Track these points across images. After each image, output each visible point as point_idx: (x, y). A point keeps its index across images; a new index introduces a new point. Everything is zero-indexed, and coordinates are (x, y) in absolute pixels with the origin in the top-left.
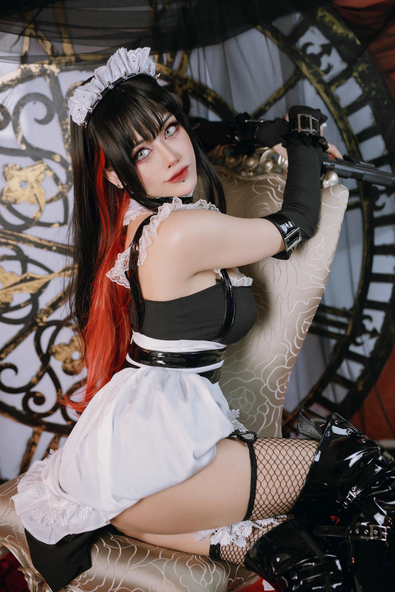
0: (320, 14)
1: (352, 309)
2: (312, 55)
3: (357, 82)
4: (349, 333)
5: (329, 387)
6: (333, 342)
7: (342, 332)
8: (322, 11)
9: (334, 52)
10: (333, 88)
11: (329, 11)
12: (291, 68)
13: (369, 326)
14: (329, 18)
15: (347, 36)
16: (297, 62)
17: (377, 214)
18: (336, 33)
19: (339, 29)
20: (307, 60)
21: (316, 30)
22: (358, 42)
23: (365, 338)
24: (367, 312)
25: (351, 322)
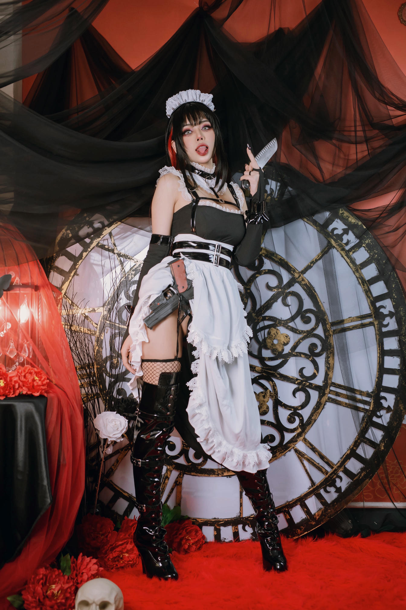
0: (341, 212)
1: (372, 392)
2: (337, 235)
3: (366, 250)
4: (371, 409)
5: (360, 446)
6: (362, 414)
7: (367, 407)
8: (342, 211)
9: (350, 233)
10: (351, 253)
11: (345, 210)
12: (325, 243)
13: (385, 404)
14: (346, 214)
15: (358, 224)
16: (328, 239)
17: (384, 330)
18: (351, 222)
19: (352, 220)
20: (335, 237)
21: (339, 221)
22: (365, 227)
23: (383, 412)
24: (383, 394)
25: (373, 401)
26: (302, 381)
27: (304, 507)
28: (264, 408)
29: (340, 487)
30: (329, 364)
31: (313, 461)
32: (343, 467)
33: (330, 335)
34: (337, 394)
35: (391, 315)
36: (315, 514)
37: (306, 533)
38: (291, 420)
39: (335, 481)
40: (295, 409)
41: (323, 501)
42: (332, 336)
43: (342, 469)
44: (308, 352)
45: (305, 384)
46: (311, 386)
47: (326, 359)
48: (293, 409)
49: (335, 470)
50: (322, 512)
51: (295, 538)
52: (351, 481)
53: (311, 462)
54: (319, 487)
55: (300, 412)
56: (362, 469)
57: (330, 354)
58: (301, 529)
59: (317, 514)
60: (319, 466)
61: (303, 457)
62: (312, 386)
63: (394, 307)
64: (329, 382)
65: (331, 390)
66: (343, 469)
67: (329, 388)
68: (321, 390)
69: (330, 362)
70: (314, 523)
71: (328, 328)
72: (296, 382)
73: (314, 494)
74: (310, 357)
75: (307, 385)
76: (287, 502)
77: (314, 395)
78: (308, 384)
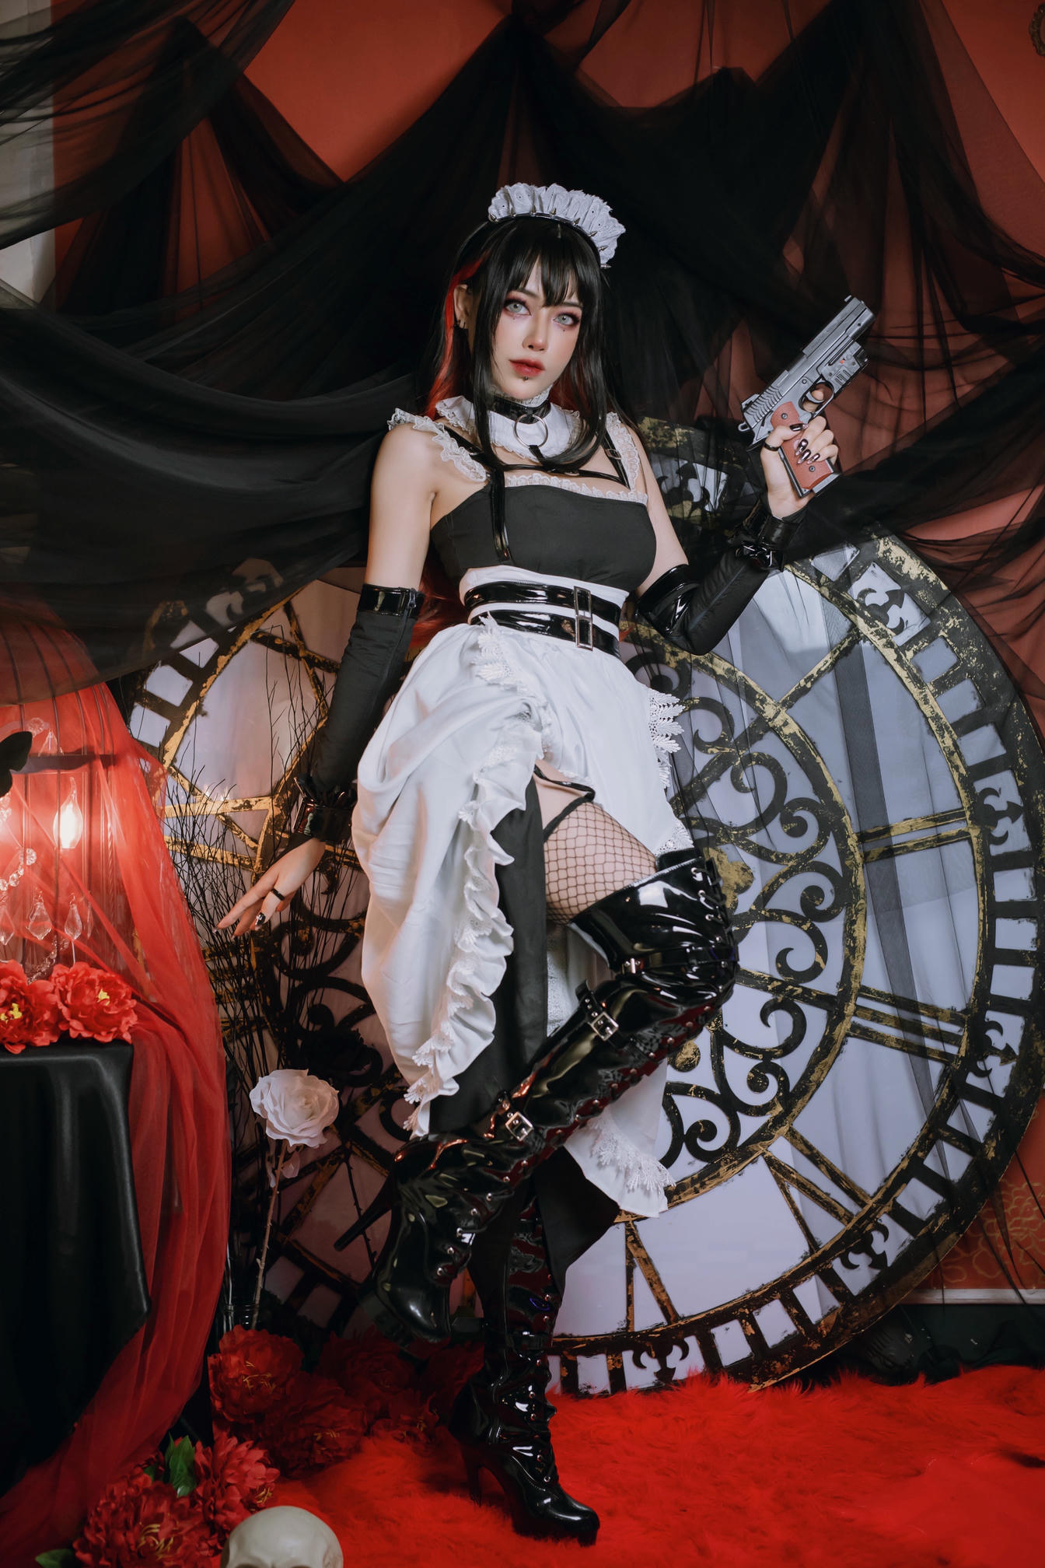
0: (882, 548)
1: (965, 1011)
2: (874, 607)
3: (948, 645)
4: (963, 1053)
5: (934, 1150)
6: (937, 1067)
7: (952, 1049)
8: (885, 545)
9: (907, 599)
10: (910, 654)
11: (894, 543)
12: (843, 626)
13: (997, 1040)
14: (896, 552)
15: (926, 578)
16: (852, 617)
17: (995, 850)
18: (908, 574)
19: (913, 567)
20: (866, 613)
21: (877, 570)
22: (944, 587)
23: (992, 1062)
24: (991, 1016)
25: (966, 1034)
26: (785, 984)
27: (791, 1304)
28: (686, 1053)
29: (884, 1254)
30: (854, 939)
31: (813, 1188)
32: (891, 1202)
33: (857, 866)
34: (876, 1017)
35: (1012, 812)
36: (818, 1323)
37: (798, 1370)
38: (756, 1083)
39: (871, 1239)
40: (768, 1054)
41: (841, 1289)
42: (860, 869)
43: (886, 1209)
44: (799, 911)
45: (792, 991)
46: (808, 997)
47: (845, 925)
48: (761, 1056)
49: (871, 1210)
50: (838, 1318)
51: (767, 1384)
52: (912, 1238)
53: (809, 1190)
54: (828, 1255)
55: (777, 1061)
56: (938, 1207)
57: (856, 913)
58: (782, 1362)
59: (822, 1323)
60: (828, 1200)
61: (788, 1177)
62: (811, 995)
63: (1022, 791)
64: (855, 985)
65: (858, 1007)
66: (890, 1208)
67: (853, 1001)
68: (833, 1006)
69: (855, 935)
70: (816, 1346)
71: (852, 850)
72: (770, 987)
73: (817, 1273)
74: (804, 922)
75: (798, 995)
76: (749, 1292)
77: (816, 1019)
78: (800, 990)
